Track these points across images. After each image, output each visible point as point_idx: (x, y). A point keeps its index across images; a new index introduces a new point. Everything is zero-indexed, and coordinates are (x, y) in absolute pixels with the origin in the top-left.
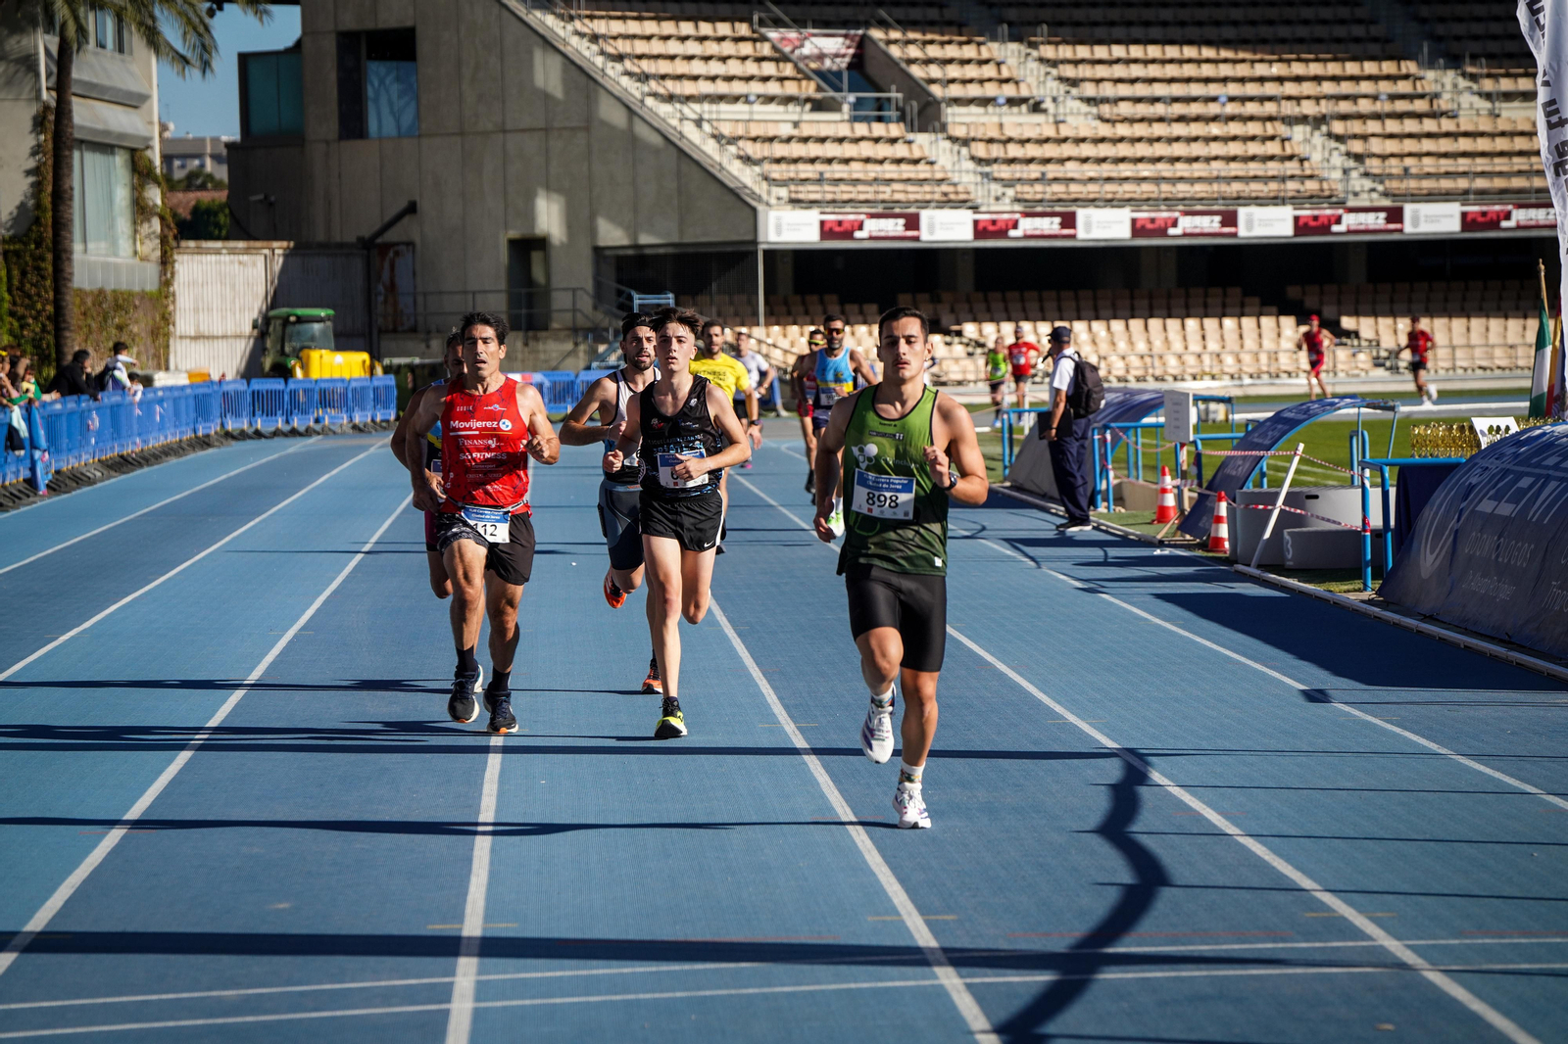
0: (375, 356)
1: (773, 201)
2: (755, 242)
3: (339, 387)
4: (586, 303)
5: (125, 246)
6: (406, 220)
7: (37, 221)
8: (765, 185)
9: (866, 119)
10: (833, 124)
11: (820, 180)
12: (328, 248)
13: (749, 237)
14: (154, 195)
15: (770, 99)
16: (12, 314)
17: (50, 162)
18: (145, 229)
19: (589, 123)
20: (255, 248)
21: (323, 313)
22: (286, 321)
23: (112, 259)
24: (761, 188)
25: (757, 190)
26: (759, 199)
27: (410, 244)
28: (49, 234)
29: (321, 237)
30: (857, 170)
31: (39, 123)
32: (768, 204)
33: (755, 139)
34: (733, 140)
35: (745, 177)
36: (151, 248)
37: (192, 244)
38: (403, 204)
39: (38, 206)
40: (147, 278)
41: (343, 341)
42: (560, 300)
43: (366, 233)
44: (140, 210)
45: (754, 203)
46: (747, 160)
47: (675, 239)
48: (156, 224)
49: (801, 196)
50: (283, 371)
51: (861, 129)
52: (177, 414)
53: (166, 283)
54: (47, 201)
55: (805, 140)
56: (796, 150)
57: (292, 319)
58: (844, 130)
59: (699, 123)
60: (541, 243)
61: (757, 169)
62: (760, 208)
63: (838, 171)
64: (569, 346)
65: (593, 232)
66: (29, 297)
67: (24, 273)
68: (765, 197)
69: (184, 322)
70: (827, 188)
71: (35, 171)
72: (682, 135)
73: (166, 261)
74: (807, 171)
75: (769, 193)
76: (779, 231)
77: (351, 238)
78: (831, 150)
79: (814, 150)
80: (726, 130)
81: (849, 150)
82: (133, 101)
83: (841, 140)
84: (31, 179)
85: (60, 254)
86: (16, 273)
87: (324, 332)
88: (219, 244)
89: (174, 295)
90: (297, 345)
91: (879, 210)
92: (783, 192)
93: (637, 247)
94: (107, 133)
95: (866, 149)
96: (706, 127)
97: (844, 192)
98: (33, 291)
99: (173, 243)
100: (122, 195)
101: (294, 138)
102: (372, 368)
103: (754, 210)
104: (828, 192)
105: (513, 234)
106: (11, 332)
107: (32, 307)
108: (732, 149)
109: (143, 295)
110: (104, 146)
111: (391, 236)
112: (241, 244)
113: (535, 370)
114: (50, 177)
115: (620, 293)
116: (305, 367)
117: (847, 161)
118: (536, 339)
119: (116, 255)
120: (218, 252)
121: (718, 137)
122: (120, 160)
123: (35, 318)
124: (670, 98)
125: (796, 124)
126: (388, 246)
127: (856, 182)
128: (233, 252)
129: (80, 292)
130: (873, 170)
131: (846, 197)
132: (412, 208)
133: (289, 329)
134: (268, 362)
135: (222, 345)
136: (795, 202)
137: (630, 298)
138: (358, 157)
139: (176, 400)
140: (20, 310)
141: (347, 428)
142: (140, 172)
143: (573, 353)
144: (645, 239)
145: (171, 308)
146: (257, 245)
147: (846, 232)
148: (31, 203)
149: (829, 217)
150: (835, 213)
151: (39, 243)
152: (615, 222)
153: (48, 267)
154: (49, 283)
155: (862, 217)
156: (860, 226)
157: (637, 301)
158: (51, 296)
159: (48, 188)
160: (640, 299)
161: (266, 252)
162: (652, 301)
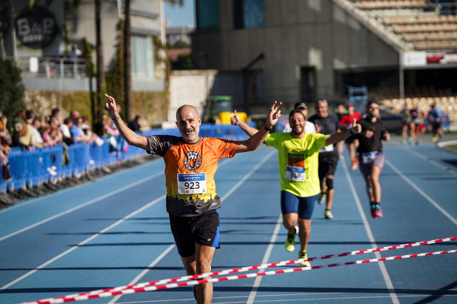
0: (248, 114)
1: (406, 49)
2: (399, 66)
4: (331, 92)
5: (151, 74)
6: (260, 61)
7: (118, 65)
9: (446, 14)
10: (432, 17)
11: (426, 40)
12: (230, 73)
13: (396, 63)
14: (163, 54)
15: (405, 8)
17: (123, 42)
18: (159, 67)
19: (331, 21)
21: (227, 98)
22: (213, 102)
23: (146, 79)
24: (402, 44)
25: (399, 44)
26: (400, 48)
27: (261, 71)
28: (122, 70)
29: (226, 68)
30: (442, 35)
31: (119, 27)
32: (404, 50)
33: (399, 24)
34: (390, 25)
35: (395, 39)
36: (161, 75)
37: (176, 72)
38: (256, 55)
39: (119, 59)
40: (160, 86)
41: (235, 108)
42: (321, 91)
43: (244, 66)
44: (157, 59)
45: (398, 49)
46: (396, 33)
47: (366, 65)
48: (163, 66)
49: (419, 46)
50: (212, 121)
51: (444, 18)
53: (167, 87)
54: (121, 56)
55: (420, 24)
56: (417, 28)
57: (215, 101)
58: (436, 19)
59: (376, 18)
60: (312, 69)
61: (400, 36)
62: (401, 52)
63: (434, 36)
65: (332, 64)
66: (115, 94)
67: (113, 85)
68: (403, 47)
69: (174, 103)
70: (430, 42)
71: (118, 46)
72: (368, 24)
73: (167, 79)
74: (421, 36)
75: (405, 45)
76: (409, 60)
77: (238, 68)
78: (431, 28)
79: (424, 28)
80: (387, 21)
81: (439, 27)
82: (154, 17)
83: (434, 23)
84: (116, 49)
85: (127, 77)
86: (110, 85)
87: (227, 106)
88: (186, 72)
89: (169, 92)
90: (217, 111)
91: (450, 51)
92: (411, 45)
93: (350, 69)
94: (144, 30)
95: (446, 27)
96: (380, 20)
97: (437, 44)
98: (116, 92)
99: (170, 72)
100: (150, 53)
101: (215, 29)
103: (398, 53)
104: (430, 45)
105: (304, 63)
108: (390, 29)
109: (158, 93)
110: (143, 35)
111: (255, 67)
112: (195, 72)
114: (122, 47)
115: (344, 87)
116: (220, 118)
117: (437, 32)
119: (147, 77)
120: (186, 75)
121: (384, 24)
122: (149, 41)
124: (364, 9)
125: (417, 18)
126: (252, 72)
127: (440, 40)
128: (193, 75)
129: (135, 93)
130: (449, 35)
131: (437, 46)
132: (262, 56)
133: (215, 105)
134: (206, 118)
136: (416, 49)
137: (348, 90)
138: (242, 36)
142: (157, 44)
144: (354, 66)
145: (168, 97)
146: (202, 71)
147: (437, 60)
148: (115, 58)
149: (431, 55)
150: (433, 52)
151: (119, 73)
152: (341, 59)
153: (122, 82)
154: (122, 89)
155: (443, 53)
156: (442, 58)
157: (352, 90)
158: (123, 93)
159: (122, 52)
160: (353, 88)
161: (205, 73)
162: (358, 90)
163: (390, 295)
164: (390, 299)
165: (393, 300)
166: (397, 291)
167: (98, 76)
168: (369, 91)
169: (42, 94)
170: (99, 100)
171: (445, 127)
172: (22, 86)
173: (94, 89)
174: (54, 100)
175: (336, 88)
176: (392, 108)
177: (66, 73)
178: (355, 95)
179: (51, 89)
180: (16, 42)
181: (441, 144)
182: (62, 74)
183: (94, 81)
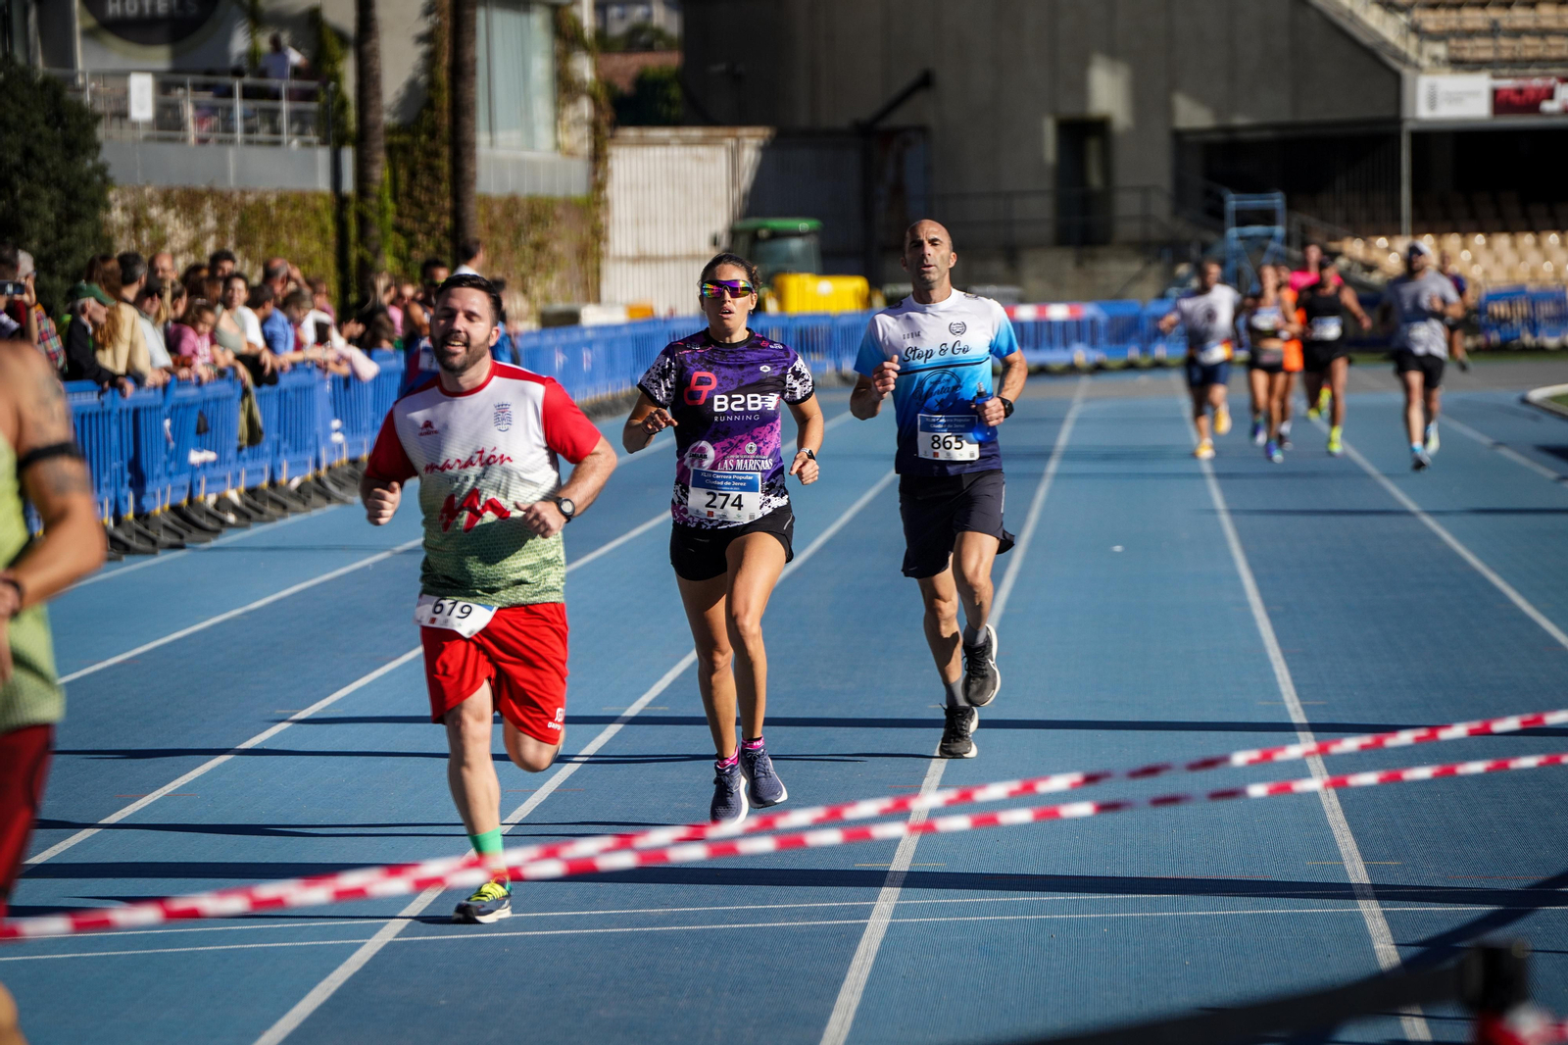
0: (875, 283)
1: (1425, 62)
2: (1397, 120)
3: (824, 325)
4: (1161, 208)
5: (544, 137)
6: (919, 98)
7: (430, 104)
8: (1413, 40)
11: (1493, 31)
12: (815, 137)
13: (1388, 113)
14: (584, 68)
16: (398, 229)
17: (447, 23)
18: (571, 113)
20: (717, 137)
21: (803, 225)
22: (754, 237)
23: (528, 155)
24: (1409, 46)
25: (1402, 46)
26: (1404, 59)
27: (923, 130)
28: (445, 121)
29: (803, 120)
30: (1548, 16)
32: (1418, 68)
35: (1386, 27)
36: (579, 140)
37: (631, 133)
38: (911, 75)
39: (432, 84)
40: (573, 180)
41: (831, 263)
42: (1127, 205)
43: (864, 112)
44: (565, 87)
45: (1396, 65)
46: (1388, 4)
47: (1285, 116)
48: (585, 108)
49: (1467, 54)
52: (611, 360)
53: (598, 185)
54: (443, 76)
57: (763, 233)
60: (1099, 127)
61: (1403, 18)
62: (1407, 72)
63: (1520, 18)
64: (1135, 267)
65: (1169, 110)
66: (419, 205)
67: (413, 175)
68: (1412, 54)
69: (621, 239)
70: (1504, 42)
71: (427, 38)
73: (598, 157)
74: (1475, 19)
75: (1420, 51)
76: (1433, 103)
77: (843, 121)
84: (423, 48)
85: (460, 148)
86: (403, 174)
87: (805, 252)
88: (664, 133)
89: (606, 201)
90: (769, 267)
92: (1440, 50)
93: (1230, 130)
97: (1530, 47)
98: (424, 197)
99: (607, 132)
100: (541, 67)
102: (868, 301)
103: (1397, 77)
104: (1507, 47)
105: (1069, 109)
106: (397, 254)
107: (423, 219)
109: (569, 204)
111: (899, 119)
112: (696, 133)
113: (1089, 298)
114: (446, 44)
115: (1208, 193)
116: (780, 298)
118: (1093, 258)
119: (532, 147)
120: (665, 143)
122: (537, 20)
123: (429, 234)
126: (890, 135)
127: (1543, 33)
128: (687, 143)
129: (487, 201)
131: (1530, 54)
132: (926, 81)
133: (761, 248)
135: (670, 270)
136: (1458, 64)
137: (1221, 201)
139: (610, 344)
140: (408, 224)
141: (834, 380)
142: (566, 36)
143: (1139, 278)
144: (1240, 120)
145: (603, 219)
146: (718, 132)
147: (1529, 103)
148: (423, 79)
149: (1507, 84)
150: (1515, 77)
151: (433, 134)
152: (1199, 97)
153: (444, 165)
154: (445, 187)
155: (1552, 81)
156: (1550, 95)
157: (1232, 202)
158: (447, 204)
159: (445, 60)
160: (1237, 199)
161: (730, 142)
162: (1254, 202)
163: (1358, 906)
164: (1359, 919)
165: (1369, 921)
166: (1383, 893)
167: (361, 141)
168: (1290, 206)
169: (167, 200)
170: (363, 221)
171: (1551, 334)
172: (102, 170)
173: (348, 185)
174: (210, 223)
175: (1180, 197)
176: (1370, 268)
177: (249, 130)
178: (1244, 219)
179: (201, 185)
180: (80, 20)
181: (1537, 394)
182: (239, 135)
183: (348, 155)
